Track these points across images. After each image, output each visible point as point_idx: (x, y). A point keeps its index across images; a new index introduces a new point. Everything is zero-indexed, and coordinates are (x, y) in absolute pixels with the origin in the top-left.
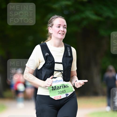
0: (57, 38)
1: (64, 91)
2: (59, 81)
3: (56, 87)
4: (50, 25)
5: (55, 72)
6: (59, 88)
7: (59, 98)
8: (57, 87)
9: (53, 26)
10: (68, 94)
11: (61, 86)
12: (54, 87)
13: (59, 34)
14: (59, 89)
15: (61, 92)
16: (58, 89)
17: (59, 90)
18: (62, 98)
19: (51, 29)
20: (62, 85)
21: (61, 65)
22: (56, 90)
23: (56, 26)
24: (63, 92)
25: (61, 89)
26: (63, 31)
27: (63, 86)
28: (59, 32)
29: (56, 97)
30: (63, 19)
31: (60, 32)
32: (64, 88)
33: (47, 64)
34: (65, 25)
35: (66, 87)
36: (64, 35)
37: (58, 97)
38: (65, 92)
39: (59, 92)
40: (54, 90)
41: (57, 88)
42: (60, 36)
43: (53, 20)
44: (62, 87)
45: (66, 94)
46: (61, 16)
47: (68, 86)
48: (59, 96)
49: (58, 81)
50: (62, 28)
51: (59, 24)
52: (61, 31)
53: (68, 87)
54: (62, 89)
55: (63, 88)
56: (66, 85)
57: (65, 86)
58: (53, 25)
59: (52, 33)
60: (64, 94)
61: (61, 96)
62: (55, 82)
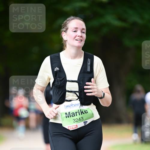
0: (73, 46)
1: (81, 119)
2: (75, 105)
4: (64, 29)
6: (74, 114)
7: (75, 128)
9: (68, 31)
11: (77, 112)
12: (68, 114)
13: (76, 40)
14: (75, 116)
15: (77, 119)
16: (73, 115)
18: (79, 127)
19: (65, 35)
20: (78, 111)
22: (70, 117)
23: (72, 29)
24: (80, 120)
25: (77, 115)
26: (81, 37)
27: (79, 112)
29: (70, 127)
30: (82, 20)
31: (77, 38)
32: (82, 114)
34: (83, 29)
35: (84, 113)
36: (82, 42)
40: (68, 117)
41: (71, 115)
42: (77, 43)
43: (68, 22)
44: (78, 114)
45: (84, 122)
46: (78, 18)
47: (86, 112)
48: (74, 126)
49: (73, 106)
50: (79, 33)
51: (76, 27)
54: (78, 117)
57: (82, 113)
58: (67, 29)
59: (66, 40)
60: (81, 122)
61: (77, 125)
62: (69, 106)
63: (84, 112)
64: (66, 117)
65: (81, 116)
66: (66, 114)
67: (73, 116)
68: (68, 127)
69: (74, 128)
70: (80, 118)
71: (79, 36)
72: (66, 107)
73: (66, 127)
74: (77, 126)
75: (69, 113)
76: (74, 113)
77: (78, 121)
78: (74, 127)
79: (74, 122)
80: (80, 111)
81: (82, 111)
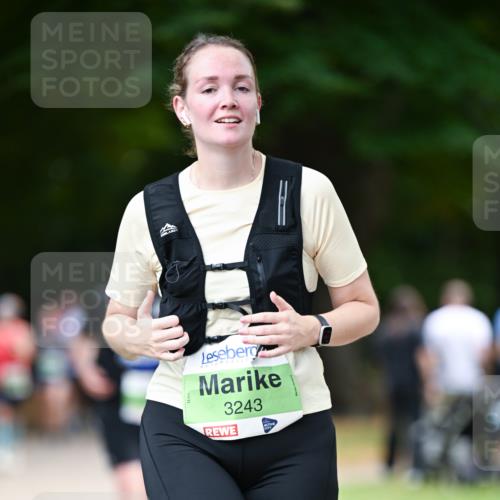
1: (253, 405)
2: (237, 353)
3: (216, 382)
6: (231, 385)
7: (229, 435)
8: (223, 381)
10: (276, 422)
11: (243, 378)
13: (217, 121)
14: (232, 390)
15: (238, 405)
16: (227, 389)
17: (233, 397)
18: (242, 435)
20: (246, 376)
22: (217, 392)
24: (250, 408)
25: (240, 390)
26: (234, 107)
27: (250, 379)
28: (212, 113)
29: (211, 428)
31: (220, 114)
32: (258, 388)
34: (239, 78)
35: (266, 386)
37: (222, 427)
38: (258, 408)
39: (229, 405)
40: (209, 392)
41: (220, 386)
42: (221, 134)
44: (244, 384)
45: (264, 420)
47: (276, 382)
48: (226, 426)
49: (231, 354)
50: (224, 95)
52: (221, 106)
53: (279, 384)
54: (244, 395)
55: (251, 388)
56: (270, 376)
57: (261, 381)
59: (189, 123)
60: (254, 416)
61: (236, 426)
62: (216, 354)
63: (267, 379)
64: (202, 393)
65: (255, 394)
66: (202, 379)
67: (227, 392)
68: (204, 429)
69: (225, 436)
70: (249, 401)
71: (224, 107)
72: (206, 360)
73: (198, 427)
74: (236, 431)
75: (214, 377)
76: (231, 380)
77: (242, 409)
78: (223, 431)
79: (229, 411)
80: (253, 375)
81: (260, 377)
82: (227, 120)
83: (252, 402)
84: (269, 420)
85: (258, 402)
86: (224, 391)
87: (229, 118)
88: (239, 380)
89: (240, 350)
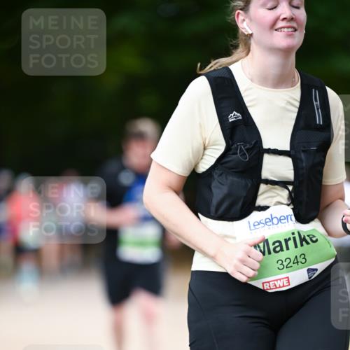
1: (299, 260)
2: (279, 220)
3: (268, 245)
5: (263, 187)
6: (281, 245)
7: (284, 286)
8: (274, 244)
10: (316, 270)
11: (290, 239)
12: (261, 245)
14: (282, 250)
15: (288, 261)
16: (278, 249)
17: (283, 255)
18: (293, 284)
20: (292, 236)
21: (288, 162)
22: (270, 253)
24: (297, 262)
25: (288, 248)
26: (292, 19)
27: (294, 238)
29: (269, 282)
31: (280, 24)
32: (302, 245)
33: (234, 156)
35: (308, 243)
37: (277, 280)
38: (304, 261)
39: (280, 262)
40: (263, 253)
41: (272, 247)
44: (291, 243)
45: (308, 270)
47: (314, 239)
48: (280, 279)
49: (275, 221)
52: (281, 18)
53: (317, 241)
54: (292, 252)
55: (296, 246)
56: (308, 236)
57: (303, 240)
59: (251, 32)
60: (302, 268)
61: (288, 278)
62: (263, 222)
63: (307, 238)
65: (300, 250)
67: (278, 252)
68: (263, 283)
69: (280, 287)
70: (296, 257)
71: (285, 19)
72: (253, 227)
74: (289, 282)
75: (266, 241)
76: (280, 242)
77: (291, 264)
78: (279, 283)
79: (281, 267)
80: (297, 236)
81: (302, 237)
82: (286, 30)
83: (298, 257)
84: (312, 269)
85: (303, 256)
86: (275, 252)
87: (288, 27)
88: (287, 241)
89: (283, 218)
